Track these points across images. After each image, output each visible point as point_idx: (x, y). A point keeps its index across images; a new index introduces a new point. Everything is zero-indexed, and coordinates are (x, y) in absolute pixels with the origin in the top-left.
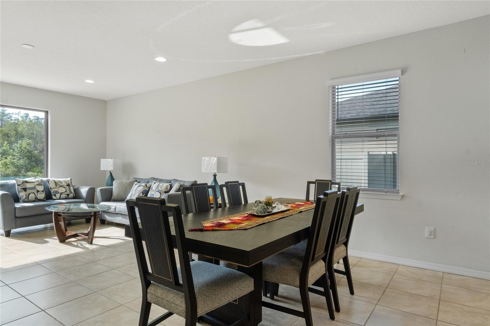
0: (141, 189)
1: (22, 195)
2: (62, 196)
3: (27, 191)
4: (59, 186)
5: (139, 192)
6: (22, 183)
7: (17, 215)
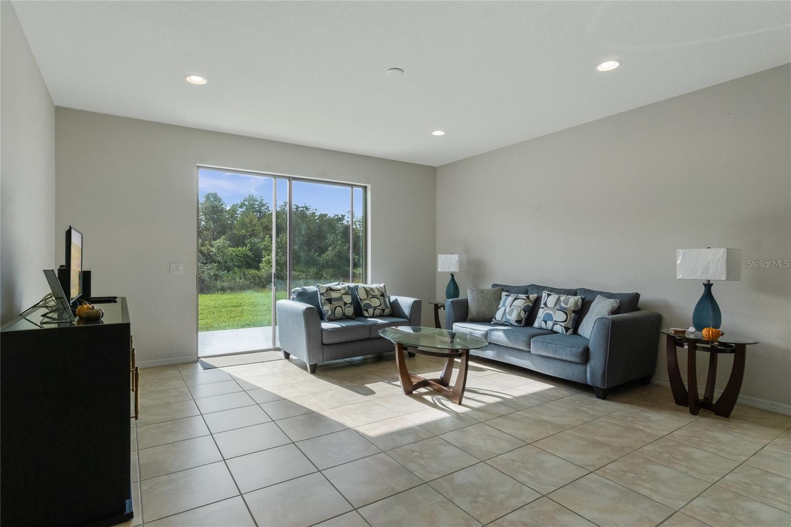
0: (520, 303)
1: (326, 308)
2: (375, 311)
3: (333, 303)
4: (371, 297)
5: (519, 309)
6: (326, 292)
7: (324, 342)
